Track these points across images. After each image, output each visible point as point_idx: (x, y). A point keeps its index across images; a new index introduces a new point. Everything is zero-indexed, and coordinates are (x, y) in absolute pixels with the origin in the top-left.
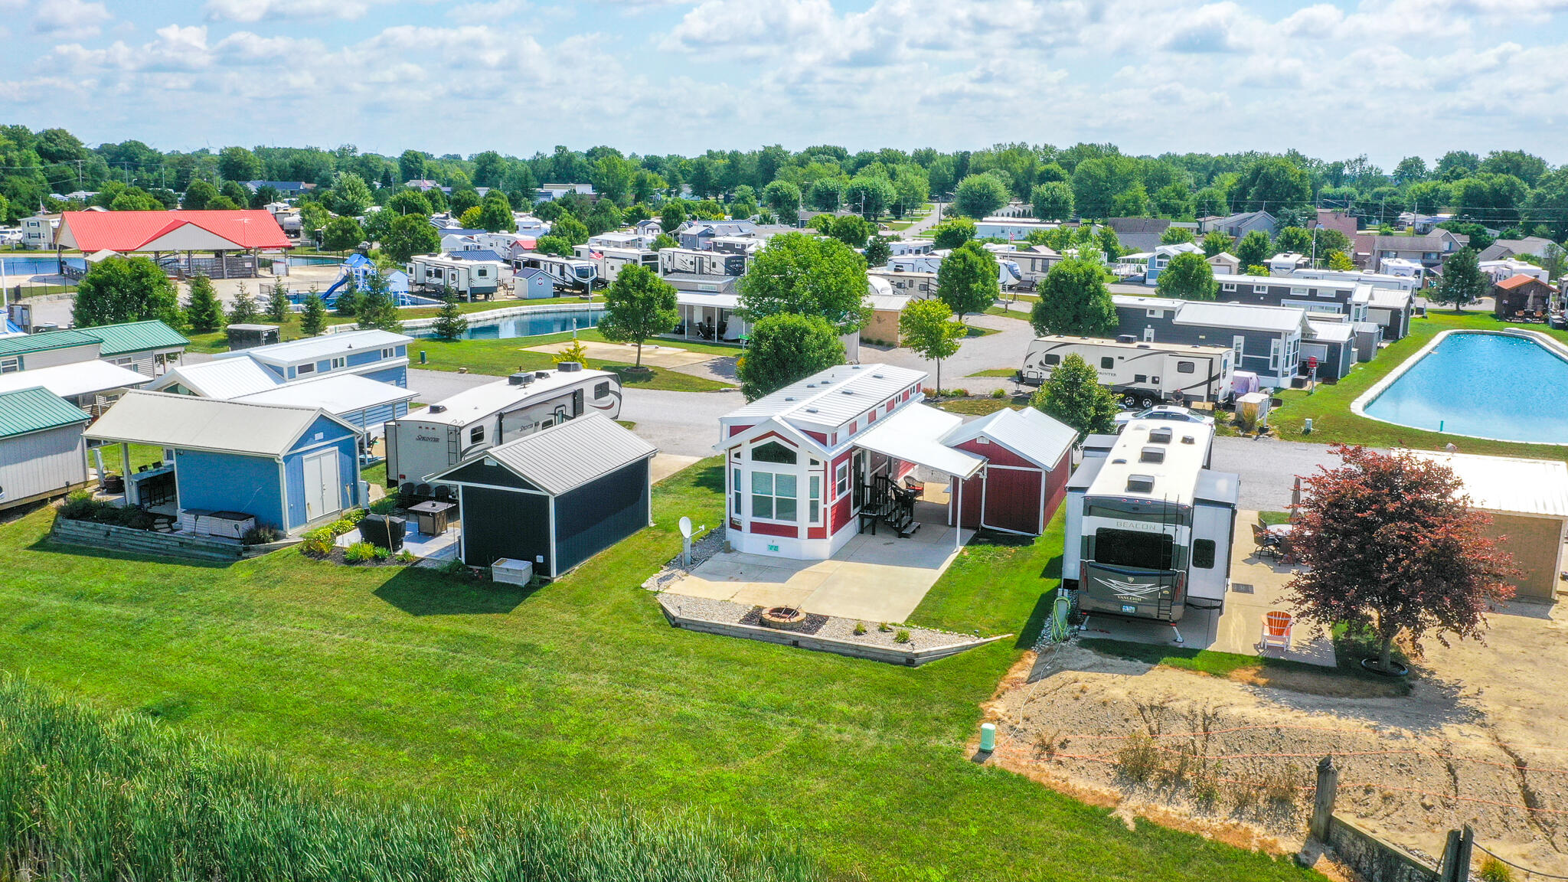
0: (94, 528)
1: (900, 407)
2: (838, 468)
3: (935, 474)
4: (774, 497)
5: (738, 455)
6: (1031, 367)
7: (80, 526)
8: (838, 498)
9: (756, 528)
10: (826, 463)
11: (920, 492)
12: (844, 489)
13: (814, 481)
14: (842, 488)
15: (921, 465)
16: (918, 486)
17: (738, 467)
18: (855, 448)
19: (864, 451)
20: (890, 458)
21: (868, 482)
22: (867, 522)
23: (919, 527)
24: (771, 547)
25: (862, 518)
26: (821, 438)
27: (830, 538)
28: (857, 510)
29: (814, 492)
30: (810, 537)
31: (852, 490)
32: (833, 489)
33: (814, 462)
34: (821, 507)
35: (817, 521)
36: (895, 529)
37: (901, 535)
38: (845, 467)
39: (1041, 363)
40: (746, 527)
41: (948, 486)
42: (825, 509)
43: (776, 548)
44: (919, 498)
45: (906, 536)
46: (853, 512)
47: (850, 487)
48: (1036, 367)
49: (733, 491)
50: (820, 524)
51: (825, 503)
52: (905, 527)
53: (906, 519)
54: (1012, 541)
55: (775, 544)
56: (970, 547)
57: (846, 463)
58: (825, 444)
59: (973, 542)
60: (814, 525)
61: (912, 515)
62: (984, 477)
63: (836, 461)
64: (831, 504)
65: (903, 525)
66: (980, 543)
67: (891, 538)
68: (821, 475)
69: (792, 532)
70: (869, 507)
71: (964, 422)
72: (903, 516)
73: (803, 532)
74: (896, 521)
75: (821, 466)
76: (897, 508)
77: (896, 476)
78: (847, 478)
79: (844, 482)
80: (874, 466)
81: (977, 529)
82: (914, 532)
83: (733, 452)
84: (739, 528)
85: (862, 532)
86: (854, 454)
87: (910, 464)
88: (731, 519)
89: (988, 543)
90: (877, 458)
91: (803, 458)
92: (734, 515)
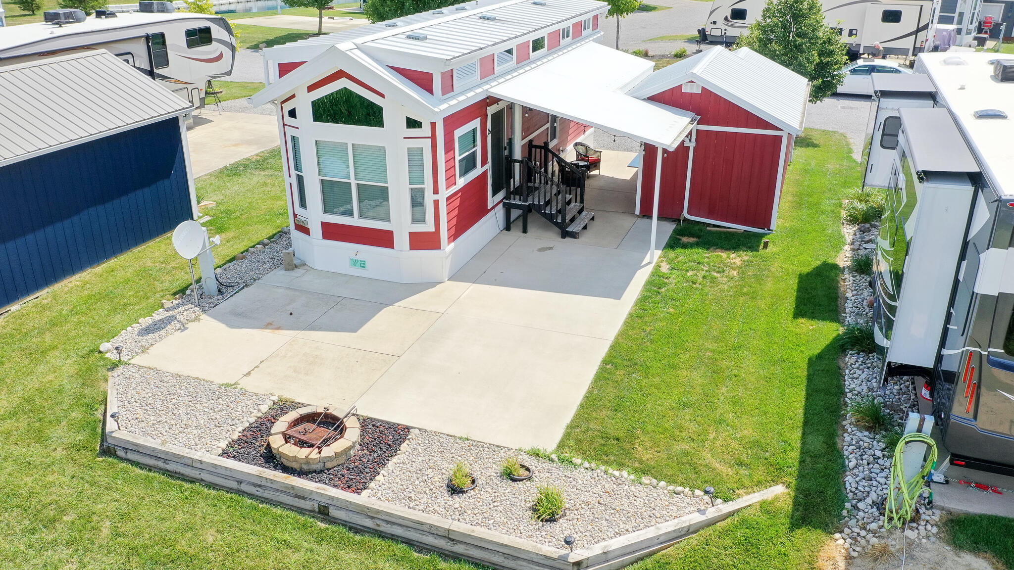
1: (569, 45)
2: (459, 133)
3: (617, 138)
4: (354, 183)
5: (292, 114)
6: (715, 23)
8: (461, 182)
9: (331, 232)
10: (433, 125)
11: (596, 164)
12: (474, 166)
13: (414, 157)
14: (469, 164)
15: (599, 127)
16: (592, 157)
17: (295, 133)
18: (492, 100)
19: (511, 107)
20: (554, 118)
21: (518, 154)
22: (515, 213)
23: (593, 219)
24: (355, 262)
25: (508, 208)
26: (423, 81)
27: (448, 247)
28: (501, 195)
29: (415, 175)
30: (413, 247)
31: (489, 167)
32: (450, 169)
33: (412, 123)
34: (429, 198)
35: (423, 221)
36: (557, 224)
37: (565, 234)
38: (474, 130)
39: (726, 19)
40: (316, 230)
41: (636, 155)
42: (436, 203)
43: (362, 265)
44: (595, 172)
45: (573, 235)
46: (491, 201)
47: (484, 162)
48: (721, 22)
49: (294, 173)
50: (429, 227)
51: (436, 192)
52: (572, 220)
53: (574, 206)
54: (733, 242)
55: (360, 257)
56: (672, 254)
57: (476, 123)
58: (431, 91)
59: (673, 244)
60: (419, 228)
61: (582, 201)
62: (692, 145)
63: (453, 121)
64: (445, 193)
65: (568, 218)
66: (684, 246)
67: (552, 238)
68: (427, 144)
69: (384, 239)
70: (518, 192)
71: (656, 68)
72: (569, 203)
73: (402, 240)
74: (559, 211)
75: (426, 130)
76: (559, 193)
77: (564, 142)
78: (478, 149)
79: (473, 155)
80: (527, 130)
81: (677, 220)
82: (585, 228)
83: (288, 107)
84: (305, 230)
85: (508, 228)
86: (491, 110)
87: (583, 127)
88: (295, 216)
89: (697, 245)
90: (532, 116)
91: (393, 117)
92: (299, 210)
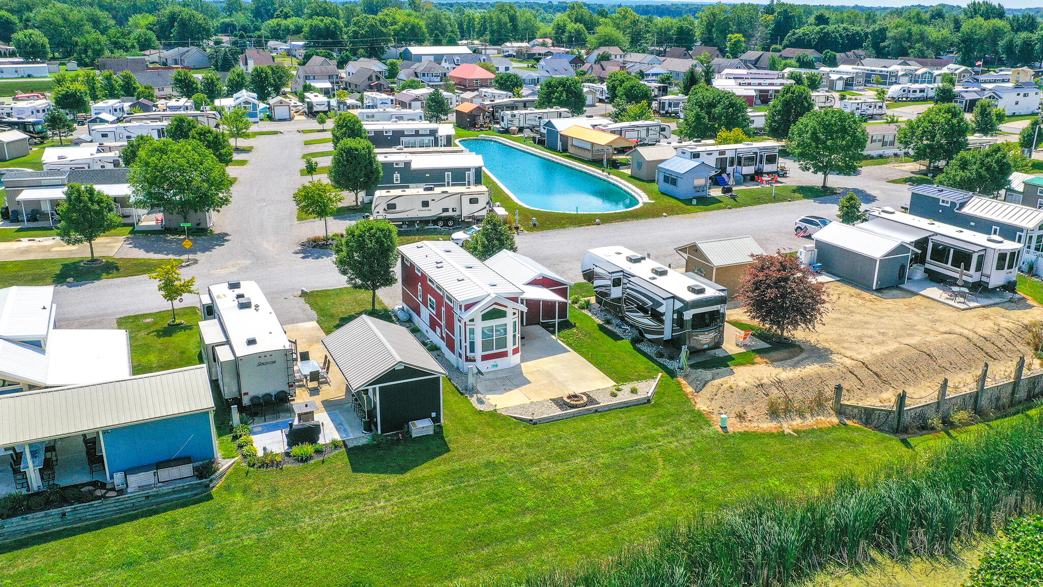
0: (46, 516)
4: (494, 338)
5: (472, 320)
6: (378, 212)
7: (27, 519)
17: (472, 327)
24: (494, 366)
29: (514, 330)
30: (513, 354)
33: (513, 314)
34: (517, 336)
35: (515, 344)
39: (385, 210)
43: (497, 365)
48: (382, 212)
49: (468, 341)
50: (517, 346)
55: (495, 363)
60: (514, 347)
68: (517, 319)
69: (504, 354)
73: (509, 353)
84: (475, 360)
88: (467, 357)
91: (509, 313)
